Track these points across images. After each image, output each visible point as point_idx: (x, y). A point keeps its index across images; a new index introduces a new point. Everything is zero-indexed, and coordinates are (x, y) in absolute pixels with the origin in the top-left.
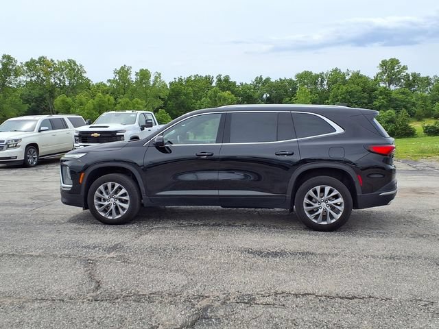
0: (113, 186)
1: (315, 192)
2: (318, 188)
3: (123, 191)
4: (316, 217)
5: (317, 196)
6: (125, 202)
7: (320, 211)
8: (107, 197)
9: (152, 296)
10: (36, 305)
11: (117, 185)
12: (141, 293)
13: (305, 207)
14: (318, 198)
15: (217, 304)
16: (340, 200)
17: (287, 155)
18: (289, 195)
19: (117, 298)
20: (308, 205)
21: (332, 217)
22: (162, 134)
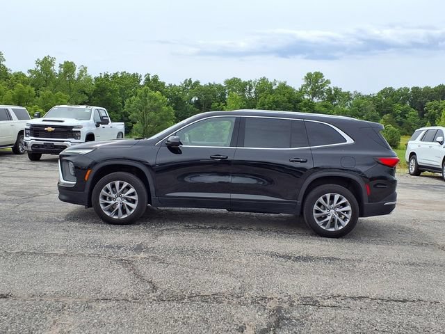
0: (121, 185)
1: (325, 199)
2: (328, 196)
3: (132, 190)
4: (325, 224)
5: (326, 203)
6: (133, 201)
7: (329, 218)
8: (114, 196)
9: (216, 297)
10: (103, 305)
11: (126, 184)
12: (202, 294)
13: (314, 214)
14: (327, 205)
15: (286, 306)
16: (348, 208)
17: (301, 162)
18: (299, 202)
19: (184, 299)
20: (317, 212)
21: (339, 224)
22: (175, 135)
